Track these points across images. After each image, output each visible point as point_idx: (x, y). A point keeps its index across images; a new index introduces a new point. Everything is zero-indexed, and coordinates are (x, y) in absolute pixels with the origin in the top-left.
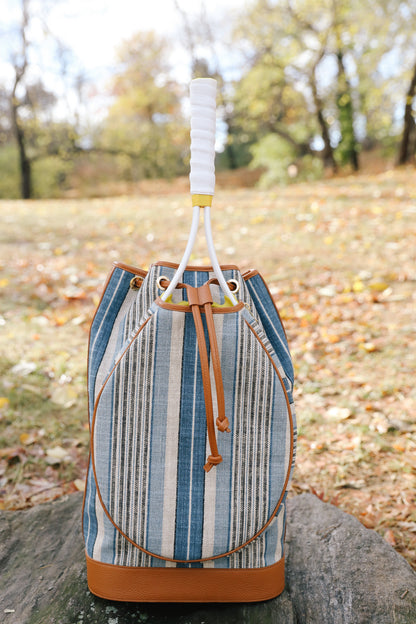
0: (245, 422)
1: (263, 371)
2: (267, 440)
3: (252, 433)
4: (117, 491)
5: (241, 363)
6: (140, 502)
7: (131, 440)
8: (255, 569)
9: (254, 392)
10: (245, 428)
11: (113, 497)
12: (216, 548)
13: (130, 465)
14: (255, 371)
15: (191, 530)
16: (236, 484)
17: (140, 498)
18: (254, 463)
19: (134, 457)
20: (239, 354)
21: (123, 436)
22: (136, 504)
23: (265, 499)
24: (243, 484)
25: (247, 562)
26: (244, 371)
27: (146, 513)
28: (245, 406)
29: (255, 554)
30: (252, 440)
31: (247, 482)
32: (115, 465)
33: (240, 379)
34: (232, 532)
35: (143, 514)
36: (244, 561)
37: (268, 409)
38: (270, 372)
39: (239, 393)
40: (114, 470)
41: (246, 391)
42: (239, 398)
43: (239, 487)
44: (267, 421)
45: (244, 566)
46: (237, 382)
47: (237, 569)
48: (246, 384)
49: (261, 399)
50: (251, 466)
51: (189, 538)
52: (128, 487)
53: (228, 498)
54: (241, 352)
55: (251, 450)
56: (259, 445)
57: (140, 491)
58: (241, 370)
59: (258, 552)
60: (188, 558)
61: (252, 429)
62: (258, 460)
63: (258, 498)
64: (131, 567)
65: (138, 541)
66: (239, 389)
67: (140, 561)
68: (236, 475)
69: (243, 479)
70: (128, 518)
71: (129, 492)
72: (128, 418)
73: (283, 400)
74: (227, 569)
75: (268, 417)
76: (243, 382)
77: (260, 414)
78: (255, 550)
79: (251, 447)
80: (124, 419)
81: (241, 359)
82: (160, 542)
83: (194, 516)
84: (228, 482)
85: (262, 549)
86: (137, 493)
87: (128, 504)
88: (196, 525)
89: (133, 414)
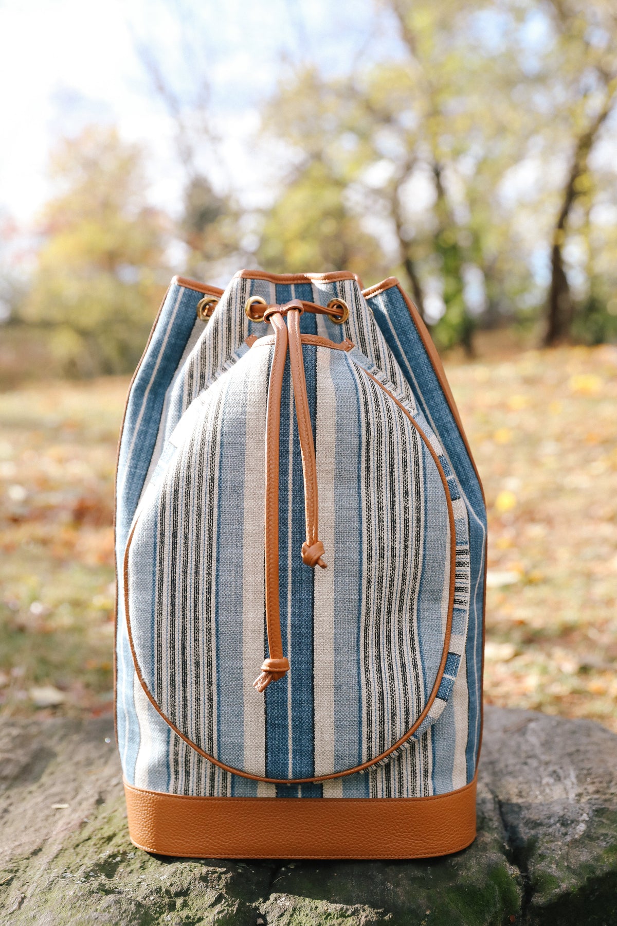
0: (381, 539)
1: (404, 443)
2: (416, 566)
3: (393, 556)
4: (165, 659)
5: (368, 431)
6: (203, 679)
7: (185, 572)
8: (415, 800)
9: (392, 482)
10: (382, 549)
11: (160, 669)
12: (338, 757)
13: (184, 616)
14: (391, 443)
15: (294, 727)
16: (366, 645)
17: (203, 671)
18: (395, 607)
19: (190, 603)
20: (363, 415)
21: (174, 565)
22: (197, 683)
23: (415, 666)
24: (378, 644)
25: (401, 786)
26: (373, 445)
27: (215, 698)
28: (380, 509)
29: (414, 772)
30: (393, 569)
31: (383, 640)
32: (160, 614)
33: (368, 460)
34: (365, 729)
35: (211, 700)
36: (394, 784)
37: (418, 509)
38: (415, 444)
39: (367, 486)
40: (159, 623)
41: (379, 480)
42: (368, 495)
43: (372, 651)
44: (418, 533)
45: (394, 794)
46: (363, 465)
47: (382, 800)
48: (379, 468)
49: (406, 493)
50: (389, 612)
51: (290, 741)
52: (183, 654)
53: (355, 672)
54: (367, 412)
55: (392, 586)
56: (404, 575)
57: (203, 661)
58: (368, 442)
59: (419, 768)
60: (290, 775)
61: (393, 549)
62: (401, 601)
63: (403, 666)
64: (198, 798)
65: (204, 745)
66: (367, 478)
67: (212, 787)
68: (366, 630)
69: (378, 635)
70: (185, 706)
71: (184, 662)
72: (180, 534)
73: (441, 493)
74: (367, 800)
75: (418, 526)
76: (373, 465)
77: (406, 520)
78: (413, 766)
79: (392, 581)
80: (175, 535)
81: (368, 423)
82: (241, 747)
83: (297, 704)
84: (354, 644)
85: (426, 764)
86: (197, 664)
87: (184, 682)
88: (301, 719)
89: (187, 527)
